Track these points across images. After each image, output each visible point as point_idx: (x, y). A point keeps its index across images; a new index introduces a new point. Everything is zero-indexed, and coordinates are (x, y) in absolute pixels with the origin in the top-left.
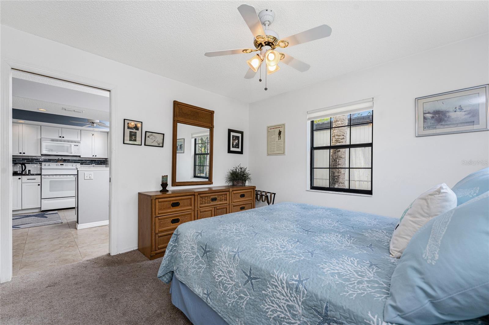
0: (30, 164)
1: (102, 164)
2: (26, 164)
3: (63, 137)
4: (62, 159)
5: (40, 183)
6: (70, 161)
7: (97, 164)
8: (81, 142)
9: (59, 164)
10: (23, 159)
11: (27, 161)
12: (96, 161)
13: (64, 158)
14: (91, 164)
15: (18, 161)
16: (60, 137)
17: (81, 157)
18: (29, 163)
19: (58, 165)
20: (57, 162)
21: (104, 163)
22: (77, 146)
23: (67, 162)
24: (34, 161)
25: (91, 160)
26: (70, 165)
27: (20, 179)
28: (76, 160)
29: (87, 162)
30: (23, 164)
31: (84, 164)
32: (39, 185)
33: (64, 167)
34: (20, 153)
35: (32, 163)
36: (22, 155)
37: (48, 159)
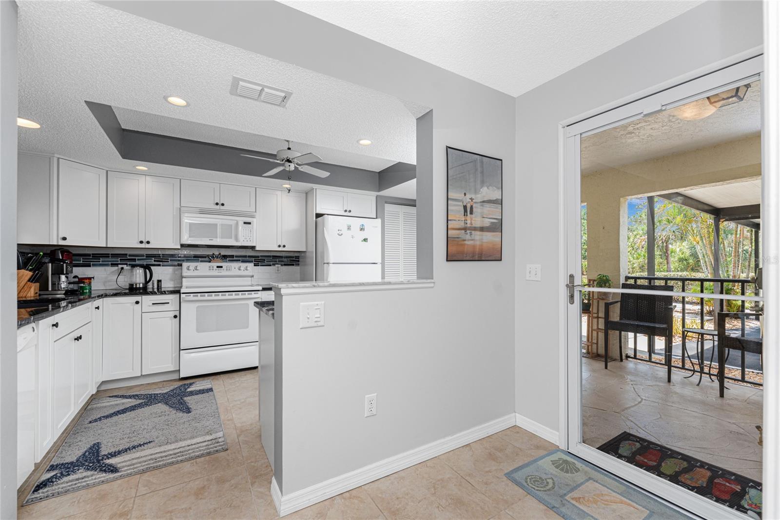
0: (161, 267)
1: (293, 265)
2: (152, 268)
3: (223, 205)
4: (220, 254)
5: (178, 312)
6: (235, 259)
7: (285, 265)
8: (257, 215)
9: (215, 264)
10: (149, 256)
11: (155, 261)
12: (281, 257)
13: (224, 252)
14: (274, 265)
15: (138, 259)
16: (217, 204)
17: (257, 249)
18: (159, 265)
19: (213, 267)
20: (210, 262)
21: (298, 263)
22: (250, 223)
23: (229, 260)
24: (168, 259)
25: (273, 256)
26: (234, 267)
27: (137, 303)
28: (245, 256)
29: (265, 260)
30: (147, 267)
31: (261, 266)
32: (175, 317)
33: (223, 272)
34: (141, 242)
35: (165, 263)
36: (144, 247)
37: (194, 255)
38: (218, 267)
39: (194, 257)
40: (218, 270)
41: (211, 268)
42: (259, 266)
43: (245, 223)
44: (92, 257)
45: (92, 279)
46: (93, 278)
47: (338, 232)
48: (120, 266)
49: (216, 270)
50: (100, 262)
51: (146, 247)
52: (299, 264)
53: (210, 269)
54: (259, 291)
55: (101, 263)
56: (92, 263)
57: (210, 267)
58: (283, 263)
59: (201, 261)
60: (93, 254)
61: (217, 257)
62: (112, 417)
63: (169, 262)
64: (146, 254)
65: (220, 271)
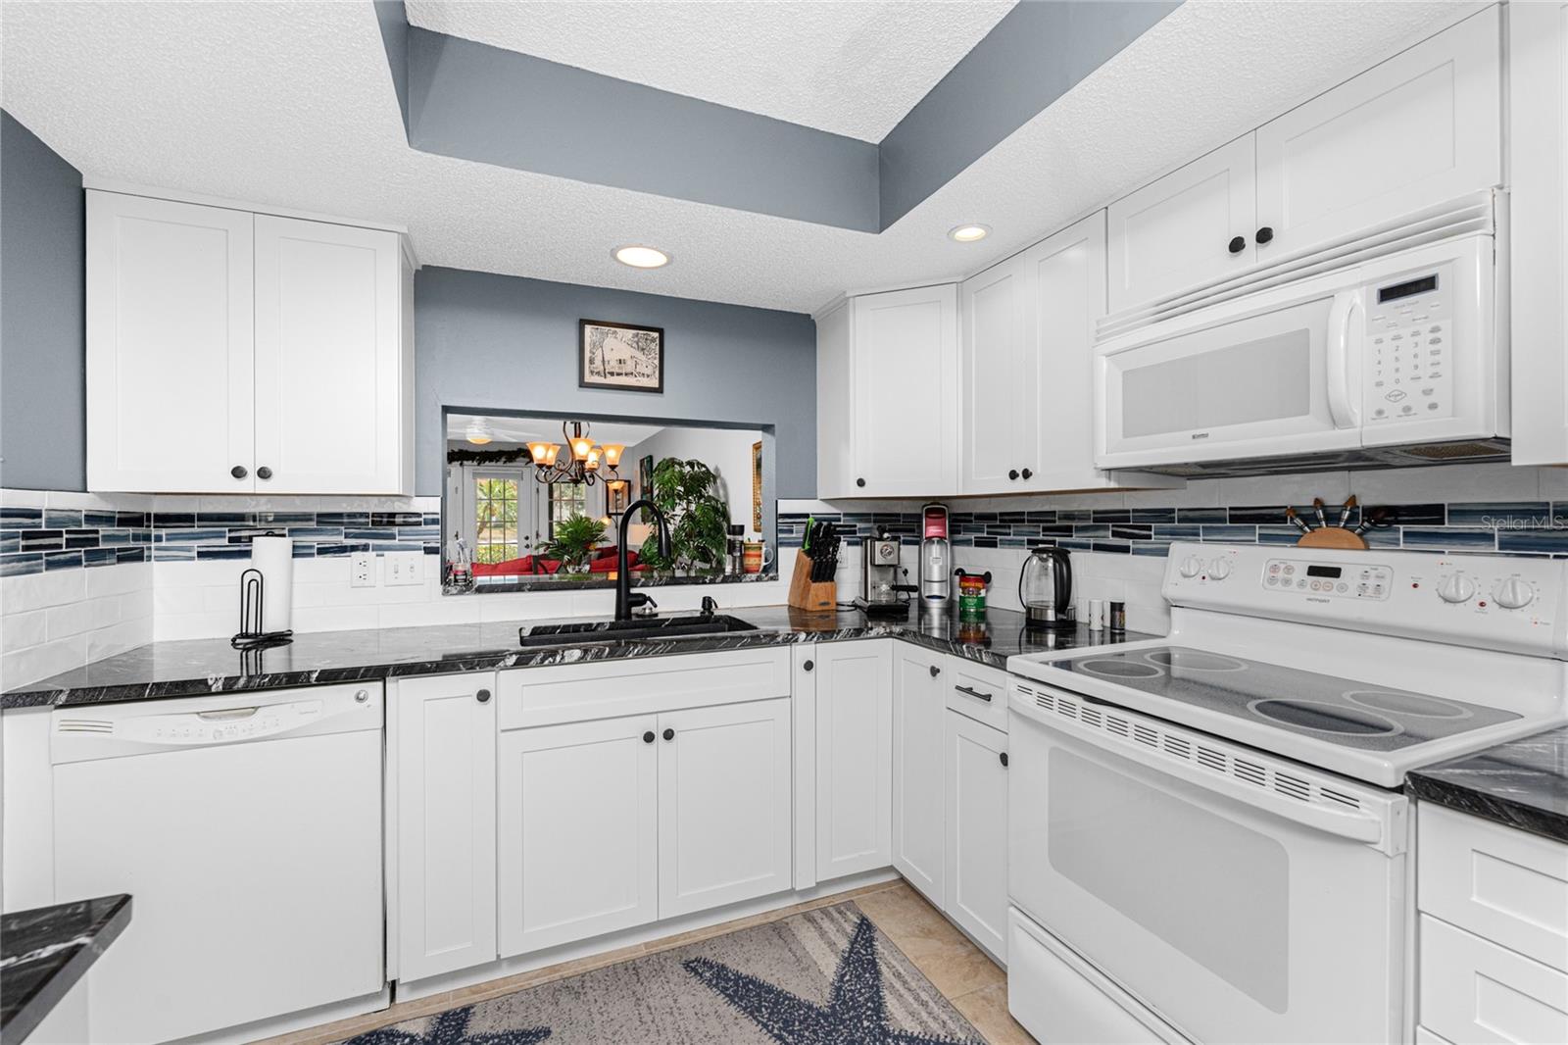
0: (1129, 557)
3: (1265, 237)
4: (1354, 500)
9: (1302, 556)
11: (1115, 534)
15: (1077, 529)
16: (1237, 245)
18: (1125, 550)
19: (1291, 570)
24: (1149, 528)
26: (1410, 580)
27: (934, 671)
32: (1004, 759)
33: (1333, 599)
35: (1142, 544)
37: (1231, 509)
38: (1314, 571)
39: (1234, 519)
40: (1313, 587)
41: (1281, 575)
43: (1392, 293)
45: (992, 579)
46: (994, 576)
49: (1302, 584)
50: (1009, 534)
53: (1272, 580)
55: (1011, 537)
56: (999, 537)
57: (1275, 568)
59: (1264, 538)
60: (1001, 514)
61: (1332, 517)
63: (1149, 537)
64: (1094, 512)
65: (1321, 594)
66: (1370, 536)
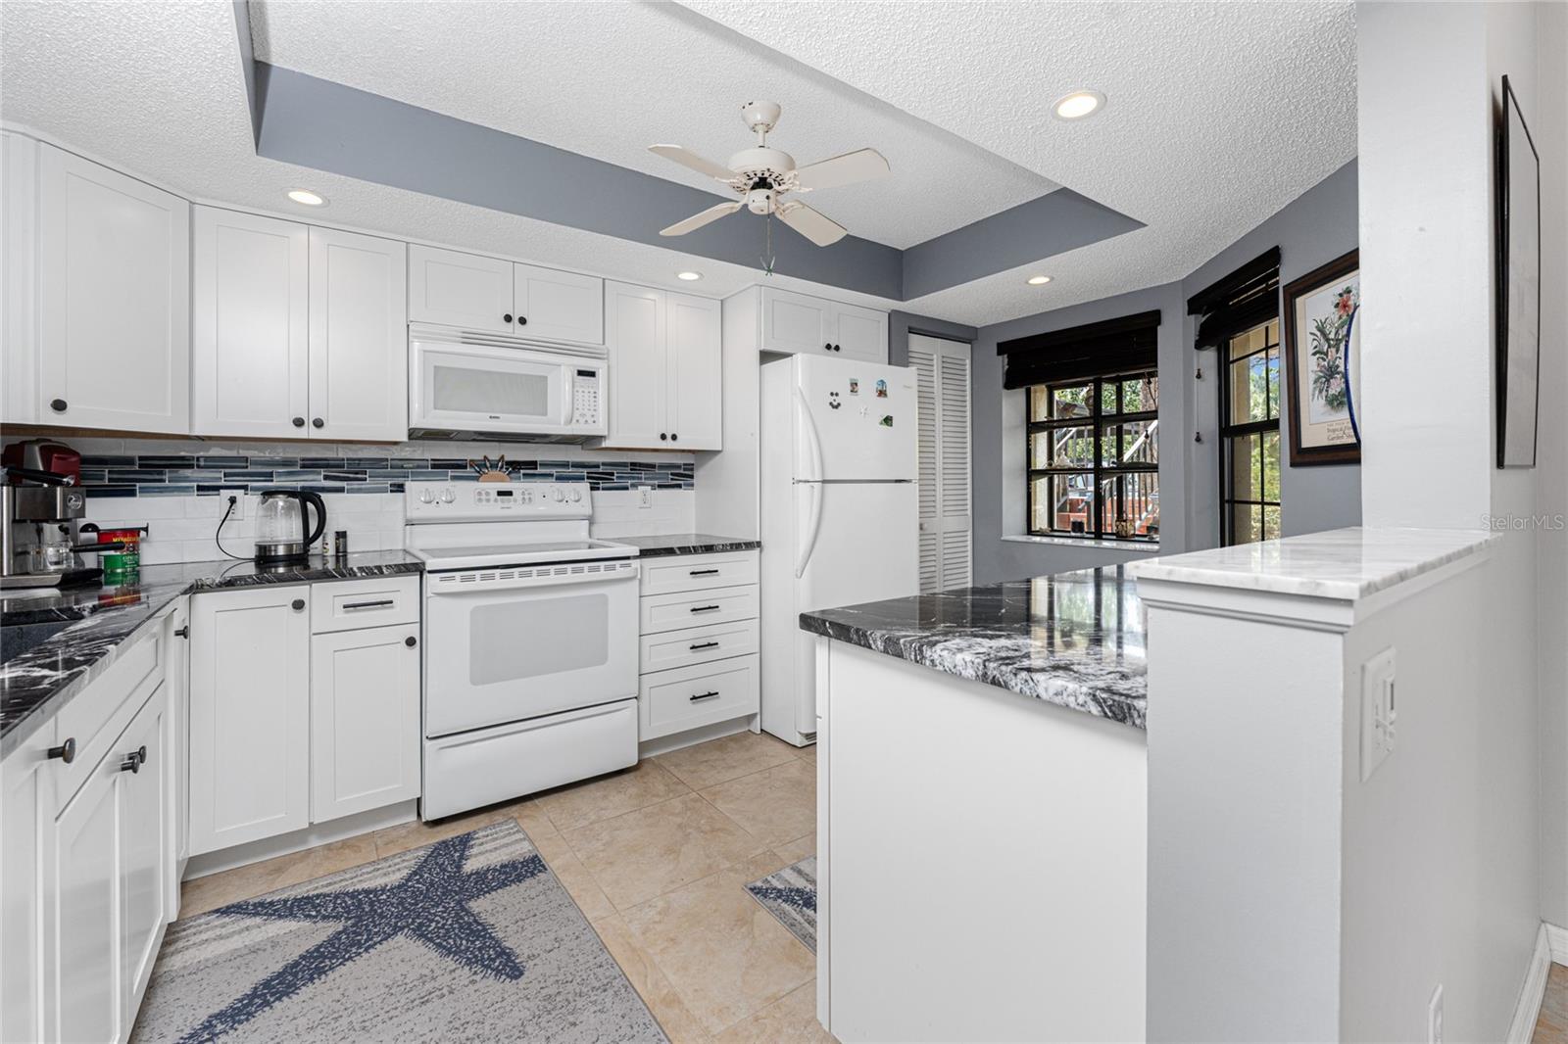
0: (345, 495)
1: (679, 486)
2: (322, 497)
3: (523, 321)
4: (503, 457)
5: (417, 627)
6: (540, 470)
7: (660, 486)
8: (615, 352)
9: (491, 486)
10: (311, 465)
11: (326, 478)
12: (653, 466)
13: (513, 452)
14: (634, 486)
15: (277, 473)
16: (508, 318)
17: (604, 444)
18: (341, 490)
19: (487, 494)
20: (476, 479)
21: (689, 481)
22: (592, 374)
23: (524, 475)
24: (364, 473)
25: (632, 464)
26: (540, 495)
27: (298, 605)
28: (565, 465)
29: (612, 474)
30: (308, 497)
31: (603, 489)
32: (411, 642)
33: (514, 507)
34: (299, 423)
35: (355, 485)
36: (306, 437)
37: (432, 460)
38: (500, 493)
39: (434, 467)
40: (502, 502)
41: (484, 497)
42: (598, 489)
43: (581, 373)
44: (140, 466)
45: (143, 534)
46: (146, 529)
47: (831, 399)
48: (226, 494)
49: (496, 500)
51: (312, 437)
52: (692, 485)
53: (480, 500)
54: (628, 558)
55: (166, 483)
56: (138, 484)
57: (478, 494)
58: (656, 482)
59: (454, 478)
60: (141, 458)
61: (494, 466)
62: (250, 1014)
63: (365, 480)
64: (303, 460)
65: (506, 505)
66: (512, 475)
